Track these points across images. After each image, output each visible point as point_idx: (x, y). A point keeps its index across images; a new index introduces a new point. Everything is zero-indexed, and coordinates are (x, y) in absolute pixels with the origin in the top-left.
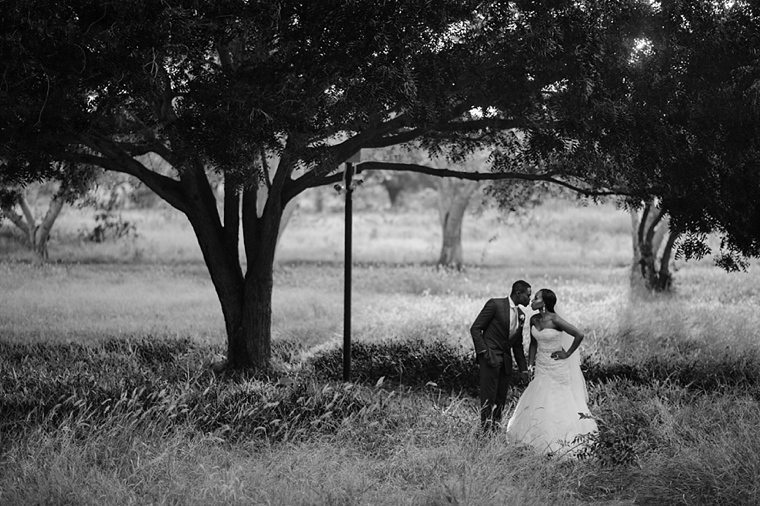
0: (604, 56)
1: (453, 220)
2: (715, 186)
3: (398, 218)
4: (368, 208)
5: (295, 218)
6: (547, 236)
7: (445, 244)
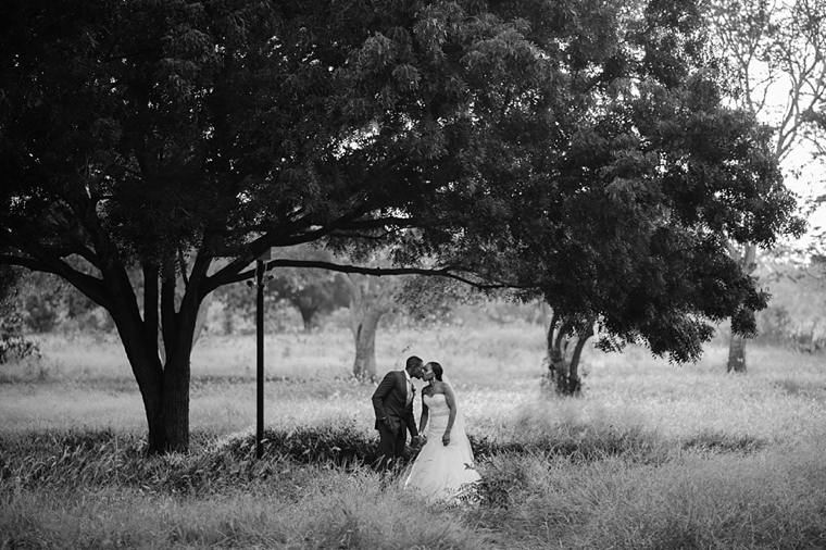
0: (485, 158)
1: (366, 331)
2: (592, 276)
3: (310, 338)
4: (281, 329)
5: (205, 338)
6: (466, 353)
7: (358, 357)
